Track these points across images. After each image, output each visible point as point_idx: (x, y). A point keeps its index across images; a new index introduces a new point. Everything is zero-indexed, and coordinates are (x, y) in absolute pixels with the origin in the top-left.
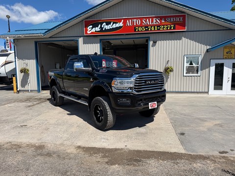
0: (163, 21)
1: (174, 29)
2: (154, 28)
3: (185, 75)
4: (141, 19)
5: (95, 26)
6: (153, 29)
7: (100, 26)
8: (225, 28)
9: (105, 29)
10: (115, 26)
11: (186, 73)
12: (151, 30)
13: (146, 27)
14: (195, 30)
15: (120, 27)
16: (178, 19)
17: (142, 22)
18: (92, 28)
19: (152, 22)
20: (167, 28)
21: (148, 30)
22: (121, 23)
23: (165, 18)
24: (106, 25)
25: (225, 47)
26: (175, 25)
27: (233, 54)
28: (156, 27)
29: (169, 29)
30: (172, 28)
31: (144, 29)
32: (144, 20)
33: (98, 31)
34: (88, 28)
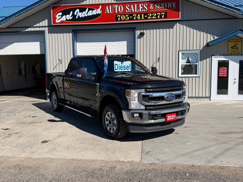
0: (151, 7)
2: (141, 16)
3: (180, 75)
4: (125, 5)
6: (139, 18)
7: (72, 12)
8: (229, 17)
9: (79, 17)
10: (91, 13)
11: (182, 74)
12: (137, 19)
13: (131, 15)
14: (193, 19)
15: (98, 15)
16: (170, 5)
17: (125, 9)
18: (62, 16)
19: (138, 8)
20: (157, 16)
21: (132, 19)
22: (99, 10)
23: (154, 3)
24: (80, 12)
25: (230, 40)
26: (166, 13)
27: (240, 49)
28: (143, 15)
29: (159, 17)
30: (163, 17)
31: (128, 18)
32: (128, 6)
33: (70, 20)
34: (57, 16)
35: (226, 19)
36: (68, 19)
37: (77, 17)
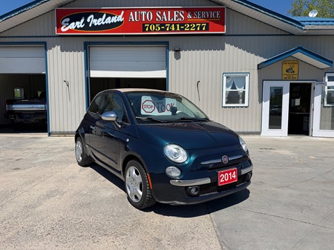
0: (189, 16)
1: (206, 30)
2: (176, 27)
3: (224, 105)
4: (154, 11)
5: (75, 18)
6: (173, 29)
8: (283, 33)
9: (93, 25)
11: (226, 103)
12: (170, 30)
13: (162, 24)
15: (119, 23)
16: (212, 14)
17: (155, 16)
18: (70, 23)
19: (172, 16)
20: (196, 27)
21: (164, 30)
22: (121, 16)
23: (192, 11)
24: (95, 18)
25: (284, 62)
26: (207, 24)
27: (296, 72)
28: (178, 25)
29: (198, 29)
30: (204, 29)
31: (159, 28)
32: (158, 13)
33: (80, 28)
34: (63, 23)
35: (281, 35)
36: (78, 27)
37: (90, 25)
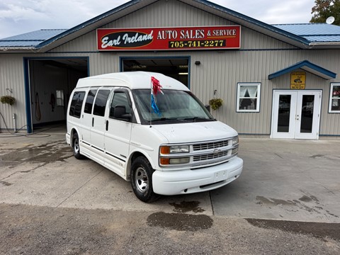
0: (209, 34)
3: (238, 110)
4: (178, 30)
6: (195, 45)
8: (292, 47)
9: (127, 42)
10: (141, 39)
11: (240, 108)
12: (192, 46)
14: (254, 48)
15: (149, 41)
16: (229, 32)
17: (179, 35)
18: (108, 41)
20: (215, 44)
21: (187, 46)
22: (150, 35)
23: (212, 30)
24: (129, 37)
25: (293, 73)
26: (225, 41)
27: (303, 82)
28: (199, 42)
30: (221, 45)
31: (183, 45)
32: (182, 32)
33: (117, 46)
34: (103, 41)
35: (290, 49)
36: (115, 44)
37: (125, 43)
